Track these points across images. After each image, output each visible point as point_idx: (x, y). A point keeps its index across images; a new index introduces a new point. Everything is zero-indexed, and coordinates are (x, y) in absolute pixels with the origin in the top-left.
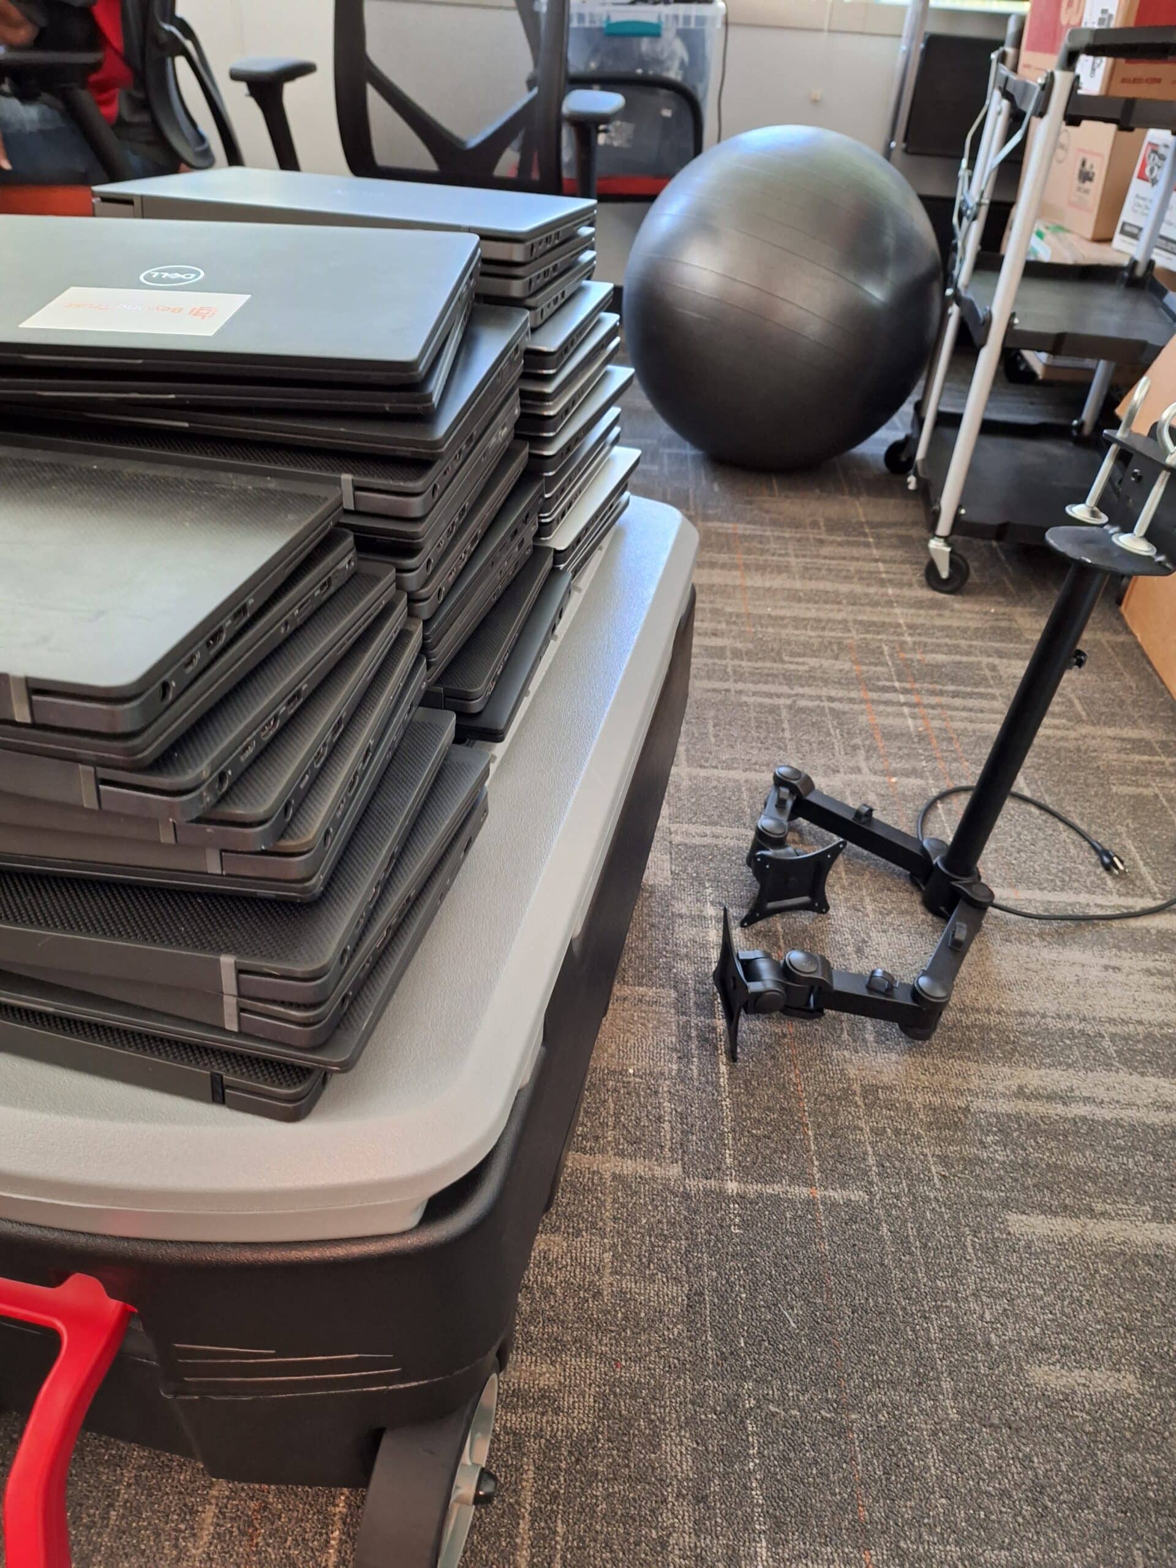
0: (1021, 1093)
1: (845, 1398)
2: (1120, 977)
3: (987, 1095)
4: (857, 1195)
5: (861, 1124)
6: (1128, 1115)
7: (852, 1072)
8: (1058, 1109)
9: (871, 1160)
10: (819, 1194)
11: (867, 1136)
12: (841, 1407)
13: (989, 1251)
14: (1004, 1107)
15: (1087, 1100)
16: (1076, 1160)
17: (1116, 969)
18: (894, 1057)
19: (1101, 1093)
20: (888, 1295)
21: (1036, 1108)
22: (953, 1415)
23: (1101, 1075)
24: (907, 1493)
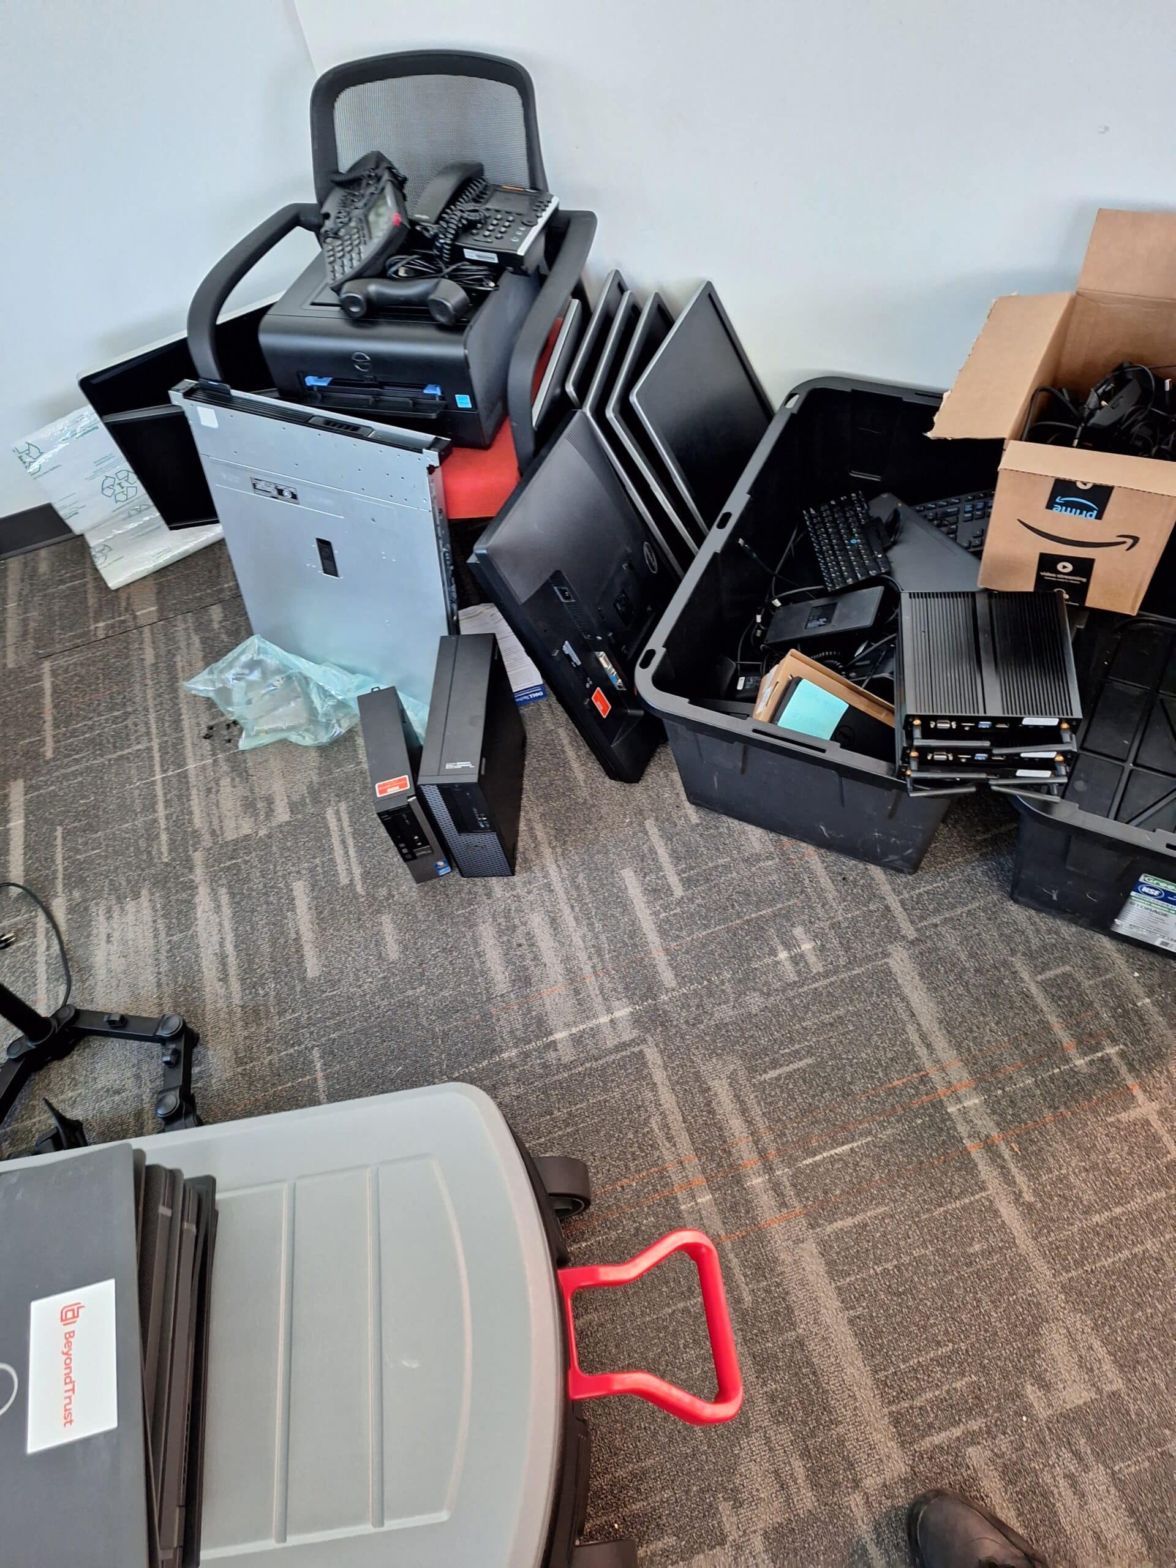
0: (224, 979)
1: (430, 1036)
2: (116, 935)
3: (228, 997)
4: (316, 1053)
5: (266, 1062)
6: (227, 925)
7: (228, 1074)
8: (232, 961)
9: (291, 1051)
10: (320, 1075)
11: (274, 1057)
12: (434, 1037)
13: (333, 984)
14: (235, 986)
15: (222, 945)
16: (266, 948)
17: (109, 936)
18: (210, 1053)
19: (215, 939)
20: (371, 1027)
21: (233, 970)
22: (423, 988)
23: (202, 939)
24: (463, 1001)
